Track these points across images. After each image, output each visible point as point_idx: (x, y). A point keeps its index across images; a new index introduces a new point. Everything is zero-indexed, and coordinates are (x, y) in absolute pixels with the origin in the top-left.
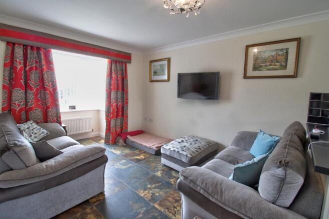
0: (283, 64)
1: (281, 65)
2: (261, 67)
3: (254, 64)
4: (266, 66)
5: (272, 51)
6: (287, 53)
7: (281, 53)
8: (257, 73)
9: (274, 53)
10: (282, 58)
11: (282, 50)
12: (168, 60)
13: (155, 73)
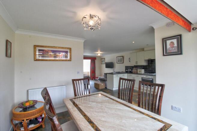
3: (118, 61)
6: (122, 59)
12: (105, 58)
13: (102, 62)
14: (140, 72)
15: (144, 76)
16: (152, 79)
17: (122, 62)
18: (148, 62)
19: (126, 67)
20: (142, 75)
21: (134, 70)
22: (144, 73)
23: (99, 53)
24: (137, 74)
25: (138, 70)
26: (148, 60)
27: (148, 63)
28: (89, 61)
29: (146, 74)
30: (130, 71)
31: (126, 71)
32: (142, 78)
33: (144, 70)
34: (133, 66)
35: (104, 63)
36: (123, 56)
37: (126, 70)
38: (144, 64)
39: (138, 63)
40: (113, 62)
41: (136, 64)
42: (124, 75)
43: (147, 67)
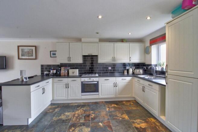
0: (32, 54)
1: (31, 55)
2: (24, 55)
3: (22, 54)
4: (26, 55)
5: (28, 49)
6: (32, 50)
7: (30, 50)
8: (23, 57)
9: (28, 50)
10: (31, 52)
11: (31, 49)
14: (73, 73)
16: (96, 82)
17: (34, 57)
20: (82, 79)
25: (69, 70)
32: (82, 82)
36: (35, 47)
38: (80, 61)
39: (71, 60)
40: (5, 57)
41: (67, 62)
42: (48, 82)
43: (82, 66)
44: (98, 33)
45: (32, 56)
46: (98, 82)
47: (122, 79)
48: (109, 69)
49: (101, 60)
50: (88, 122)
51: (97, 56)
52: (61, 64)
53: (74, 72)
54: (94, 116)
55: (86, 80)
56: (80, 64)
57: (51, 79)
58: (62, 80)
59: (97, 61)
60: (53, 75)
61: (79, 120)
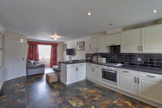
6: (82, 45)
12: (66, 45)
13: (64, 48)
15: (106, 67)
16: (114, 72)
17: (83, 49)
18: (111, 49)
19: (86, 54)
20: (103, 66)
21: (94, 59)
22: (105, 62)
23: (56, 37)
24: (98, 63)
25: (99, 58)
26: (111, 46)
27: (111, 51)
28: (50, 47)
29: (108, 64)
30: (90, 60)
31: (87, 59)
32: (103, 69)
33: (105, 58)
34: (94, 53)
35: (66, 50)
36: (84, 42)
37: (86, 57)
38: (106, 51)
39: (98, 50)
40: (73, 49)
41: (96, 51)
42: (82, 65)
43: (109, 56)
44: (111, 24)
45: (82, 48)
46: (116, 72)
47: (148, 76)
48: (138, 60)
49: (123, 50)
50: (88, 100)
51: (120, 46)
52: (95, 53)
53: (101, 60)
54: (97, 99)
55: (105, 68)
56: (108, 53)
57: (85, 63)
58: (90, 65)
59: (120, 51)
60: (90, 61)
61: (85, 96)
